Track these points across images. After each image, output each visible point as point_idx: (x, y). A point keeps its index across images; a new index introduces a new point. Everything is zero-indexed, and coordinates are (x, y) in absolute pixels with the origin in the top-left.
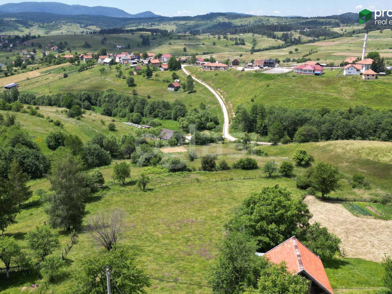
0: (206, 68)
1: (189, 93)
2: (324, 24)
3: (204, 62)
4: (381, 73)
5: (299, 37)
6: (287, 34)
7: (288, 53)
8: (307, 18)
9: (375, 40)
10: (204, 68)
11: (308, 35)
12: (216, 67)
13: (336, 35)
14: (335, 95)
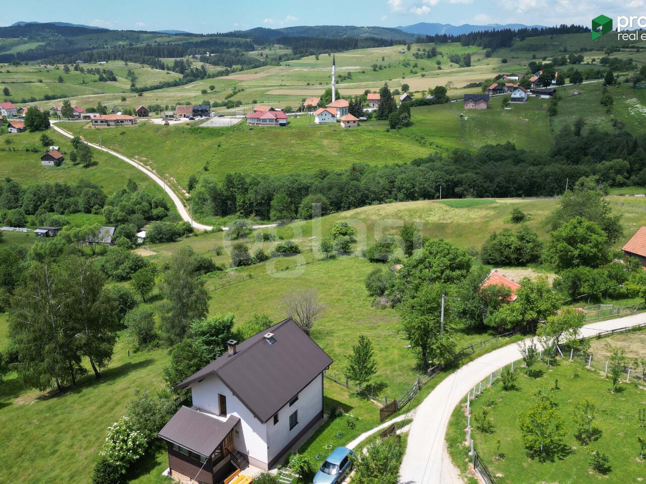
0: (99, 123)
1: (87, 166)
2: (230, 45)
3: (88, 114)
4: (361, 118)
5: (203, 67)
6: (182, 62)
7: (200, 93)
9: (312, 70)
10: (94, 123)
11: (215, 64)
12: (117, 121)
13: (257, 63)
14: (318, 152)
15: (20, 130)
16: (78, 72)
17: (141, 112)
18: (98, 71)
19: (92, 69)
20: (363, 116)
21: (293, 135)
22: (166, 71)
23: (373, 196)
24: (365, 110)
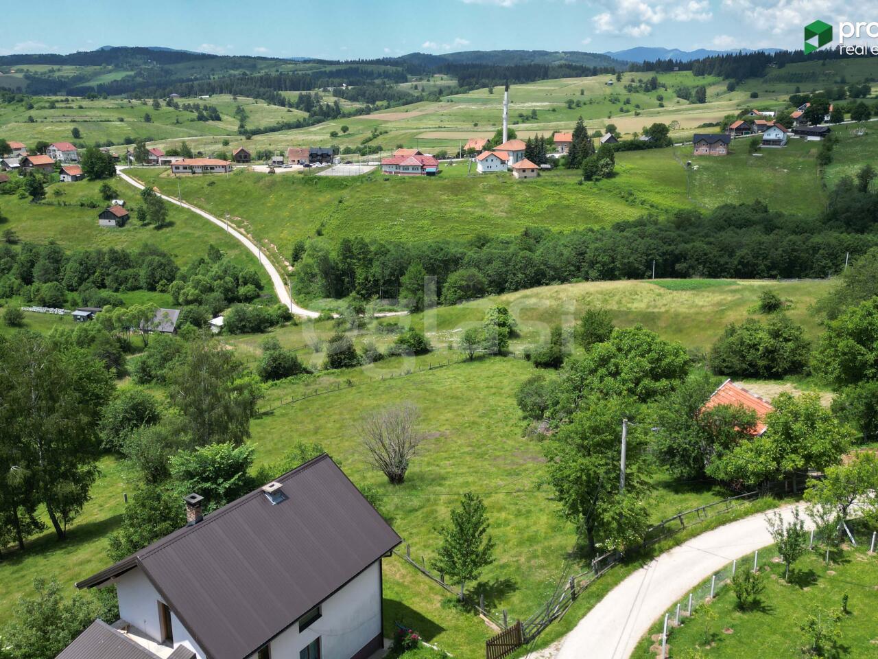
0: (181, 169)
1: (159, 228)
2: (375, 76)
3: (169, 159)
4: (543, 166)
5: (336, 103)
6: (309, 97)
7: (328, 136)
8: (338, 63)
9: (484, 107)
10: (174, 170)
11: (353, 99)
12: (205, 168)
13: (409, 99)
14: (479, 212)
15: (75, 178)
16: (171, 109)
17: (240, 157)
18: (197, 107)
19: (189, 104)
20: (545, 163)
21: (445, 188)
22: (286, 109)
23: (552, 273)
24: (548, 156)
